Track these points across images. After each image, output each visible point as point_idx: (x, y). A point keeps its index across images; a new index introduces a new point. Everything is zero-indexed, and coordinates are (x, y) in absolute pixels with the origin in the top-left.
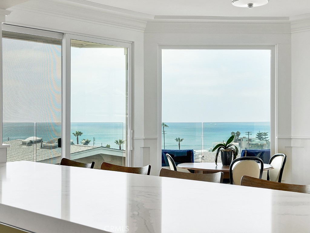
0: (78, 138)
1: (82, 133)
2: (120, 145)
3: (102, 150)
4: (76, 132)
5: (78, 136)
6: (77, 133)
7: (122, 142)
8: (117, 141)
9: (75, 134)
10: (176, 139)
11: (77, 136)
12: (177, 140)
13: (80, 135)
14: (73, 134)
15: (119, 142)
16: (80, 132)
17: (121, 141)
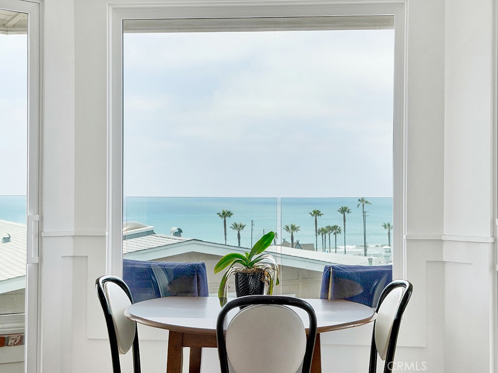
0: (225, 220)
1: (231, 214)
2: (292, 233)
3: (193, 245)
4: (223, 211)
5: (225, 217)
6: (224, 213)
7: (295, 228)
8: (288, 227)
9: (221, 214)
10: (383, 224)
11: (224, 219)
12: (385, 227)
13: (230, 216)
14: (218, 214)
15: (290, 228)
16: (229, 212)
17: (294, 226)
